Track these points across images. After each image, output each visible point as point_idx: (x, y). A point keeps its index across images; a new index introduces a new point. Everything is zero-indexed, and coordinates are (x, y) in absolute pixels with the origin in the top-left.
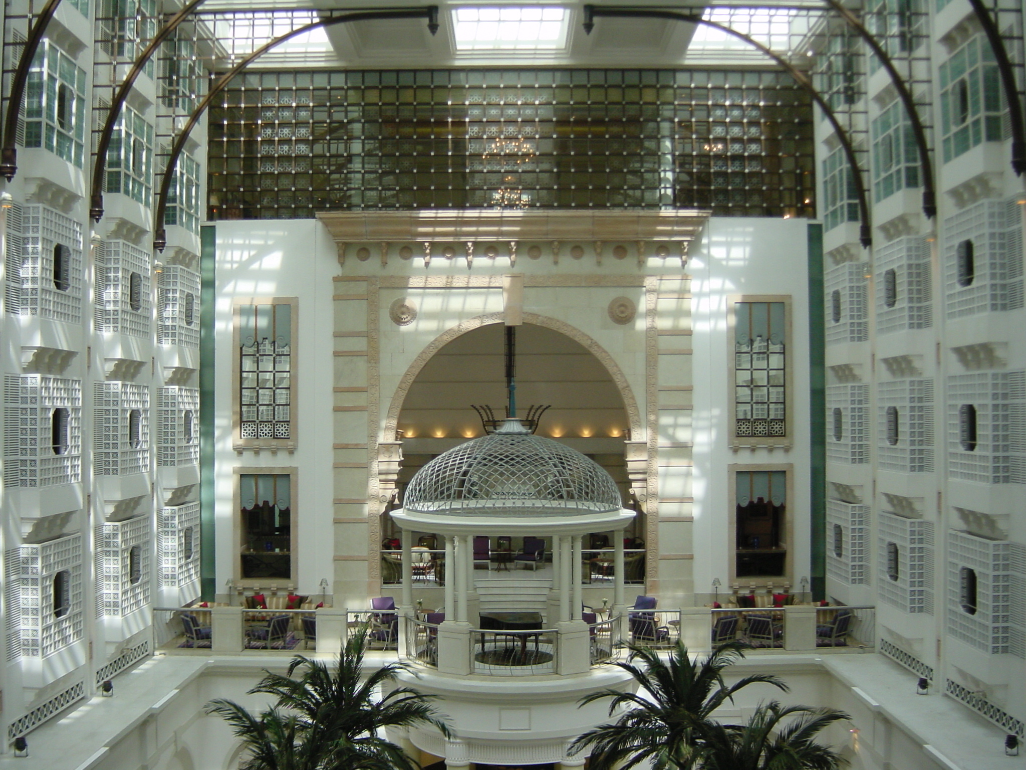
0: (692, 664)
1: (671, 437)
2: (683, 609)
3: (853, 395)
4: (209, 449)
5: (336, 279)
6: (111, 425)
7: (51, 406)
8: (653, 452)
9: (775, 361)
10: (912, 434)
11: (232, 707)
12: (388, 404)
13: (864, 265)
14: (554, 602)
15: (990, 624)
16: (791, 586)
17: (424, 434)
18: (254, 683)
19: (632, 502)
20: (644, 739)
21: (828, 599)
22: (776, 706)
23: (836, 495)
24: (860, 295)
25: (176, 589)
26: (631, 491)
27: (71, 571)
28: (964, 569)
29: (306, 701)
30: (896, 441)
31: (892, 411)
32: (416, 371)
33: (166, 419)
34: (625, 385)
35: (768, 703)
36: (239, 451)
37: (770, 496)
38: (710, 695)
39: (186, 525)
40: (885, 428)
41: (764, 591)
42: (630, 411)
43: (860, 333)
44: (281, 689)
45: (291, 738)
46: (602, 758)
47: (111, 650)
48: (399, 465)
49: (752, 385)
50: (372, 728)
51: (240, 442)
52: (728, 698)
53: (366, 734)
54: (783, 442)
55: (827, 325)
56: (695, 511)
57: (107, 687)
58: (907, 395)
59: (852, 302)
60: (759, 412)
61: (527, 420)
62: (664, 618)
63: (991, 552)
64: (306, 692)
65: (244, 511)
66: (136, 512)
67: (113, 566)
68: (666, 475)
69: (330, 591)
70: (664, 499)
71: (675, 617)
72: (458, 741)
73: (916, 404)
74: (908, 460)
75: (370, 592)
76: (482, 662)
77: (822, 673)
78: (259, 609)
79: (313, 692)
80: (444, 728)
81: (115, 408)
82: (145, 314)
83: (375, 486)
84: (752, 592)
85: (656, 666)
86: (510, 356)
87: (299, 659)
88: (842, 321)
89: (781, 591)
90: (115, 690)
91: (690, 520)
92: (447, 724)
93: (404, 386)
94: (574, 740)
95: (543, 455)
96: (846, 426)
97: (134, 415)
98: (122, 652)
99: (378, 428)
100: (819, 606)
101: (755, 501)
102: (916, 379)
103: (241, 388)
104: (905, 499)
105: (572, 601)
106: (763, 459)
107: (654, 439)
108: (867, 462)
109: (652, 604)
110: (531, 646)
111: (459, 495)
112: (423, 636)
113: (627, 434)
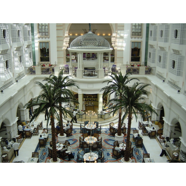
0: (122, 76)
1: (120, 35)
2: (121, 67)
3: (154, 28)
4: (33, 38)
6: (14, 33)
7: (3, 29)
8: (116, 38)
10: (165, 35)
11: (39, 83)
12: (67, 29)
14: (98, 65)
15: (177, 70)
16: (141, 63)
17: (74, 35)
18: (43, 80)
19: (112, 47)
20: (114, 89)
21: (147, 66)
22: (137, 83)
23: (150, 47)
25: (28, 64)
26: (112, 45)
27: (9, 60)
28: (173, 60)
30: (162, 36)
31: (162, 31)
33: (25, 32)
34: (111, 25)
36: (39, 38)
37: (138, 47)
38: (126, 81)
39: (30, 52)
40: (160, 34)
41: (136, 64)
42: (112, 30)
44: (48, 80)
45: (50, 88)
47: (17, 75)
48: (69, 40)
49: (135, 26)
50: (65, 87)
51: (39, 36)
52: (129, 82)
53: (64, 88)
54: (141, 37)
56: (124, 49)
58: (165, 28)
60: (137, 31)
61: (93, 32)
62: (117, 68)
63: (178, 57)
64: (53, 81)
65: (40, 49)
66: (20, 49)
67: (17, 59)
68: (119, 42)
69: (57, 64)
70: (118, 47)
71: (120, 68)
72: (80, 90)
73: (166, 30)
74: (164, 40)
75: (64, 64)
76: (85, 76)
77: (146, 79)
78: (44, 67)
80: (78, 87)
81: (15, 30)
83: (64, 44)
84: (134, 64)
85: (116, 76)
87: (51, 75)
89: (139, 64)
90: (18, 82)
91: (123, 51)
95: (96, 38)
96: (153, 34)
97: (19, 31)
98: (19, 75)
99: (65, 33)
100: (146, 67)
101: (135, 47)
103: (39, 26)
104: (163, 47)
105: (101, 65)
106: (137, 40)
107: (116, 36)
108: (156, 41)
109: (116, 66)
110: (93, 73)
111: (80, 46)
112: (74, 72)
113: (112, 34)
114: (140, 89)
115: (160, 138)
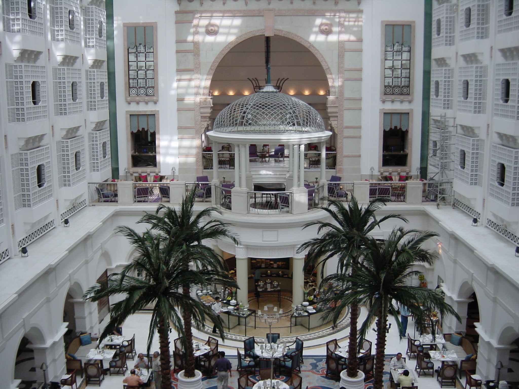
0: (359, 209)
2: (355, 182)
3: (445, 74)
5: (177, 12)
6: (62, 90)
7: (31, 80)
8: (341, 102)
9: (405, 56)
10: (476, 94)
11: (128, 230)
12: (205, 78)
13: (454, 5)
14: (290, 178)
15: (511, 192)
16: (410, 171)
17: (223, 94)
18: (139, 218)
19: (329, 128)
20: (335, 245)
21: (428, 178)
22: (402, 229)
23: (434, 125)
24: (451, 22)
25: (99, 173)
26: (330, 122)
27: (45, 164)
28: (499, 163)
29: (166, 227)
30: (467, 97)
31: (465, 82)
32: (219, 60)
33: (91, 87)
34: (327, 67)
35: (398, 228)
36: (129, 103)
37: (400, 126)
38: (368, 224)
39: (103, 141)
40: (461, 91)
41: (396, 174)
42: (330, 81)
43: (450, 42)
44: (153, 221)
45: (158, 245)
46: (313, 255)
47: (68, 204)
48: (211, 109)
49: (393, 68)
50: (199, 240)
51: (129, 98)
52: (377, 226)
53: (196, 243)
54: (409, 98)
55: (433, 37)
57: (66, 222)
58: (474, 74)
59: (447, 25)
60: (397, 82)
61: (276, 86)
63: (514, 155)
64: (165, 222)
65: (132, 133)
66: (77, 134)
67: (67, 161)
69: (177, 173)
70: (346, 127)
72: (242, 246)
73: (478, 79)
74: (473, 108)
75: (197, 173)
76: (254, 208)
77: (425, 215)
79: (169, 223)
80: (235, 240)
81: (64, 81)
82: (78, 32)
83: (199, 120)
84: (390, 174)
85: (342, 209)
86: (268, 52)
87: (161, 206)
88: (441, 35)
89: (404, 174)
90: (70, 223)
91: (359, 137)
92: (236, 237)
93: (213, 68)
94: (299, 246)
95: (285, 103)
96: (441, 90)
97: (74, 84)
98: (73, 205)
99: (200, 90)
100: (424, 181)
101: (393, 128)
102: (479, 65)
103: (129, 70)
104: (471, 127)
106: (398, 107)
107: (342, 96)
108: (451, 108)
109: (339, 179)
111: (241, 124)
113: (328, 93)
114: (410, 248)
115: (467, 383)
